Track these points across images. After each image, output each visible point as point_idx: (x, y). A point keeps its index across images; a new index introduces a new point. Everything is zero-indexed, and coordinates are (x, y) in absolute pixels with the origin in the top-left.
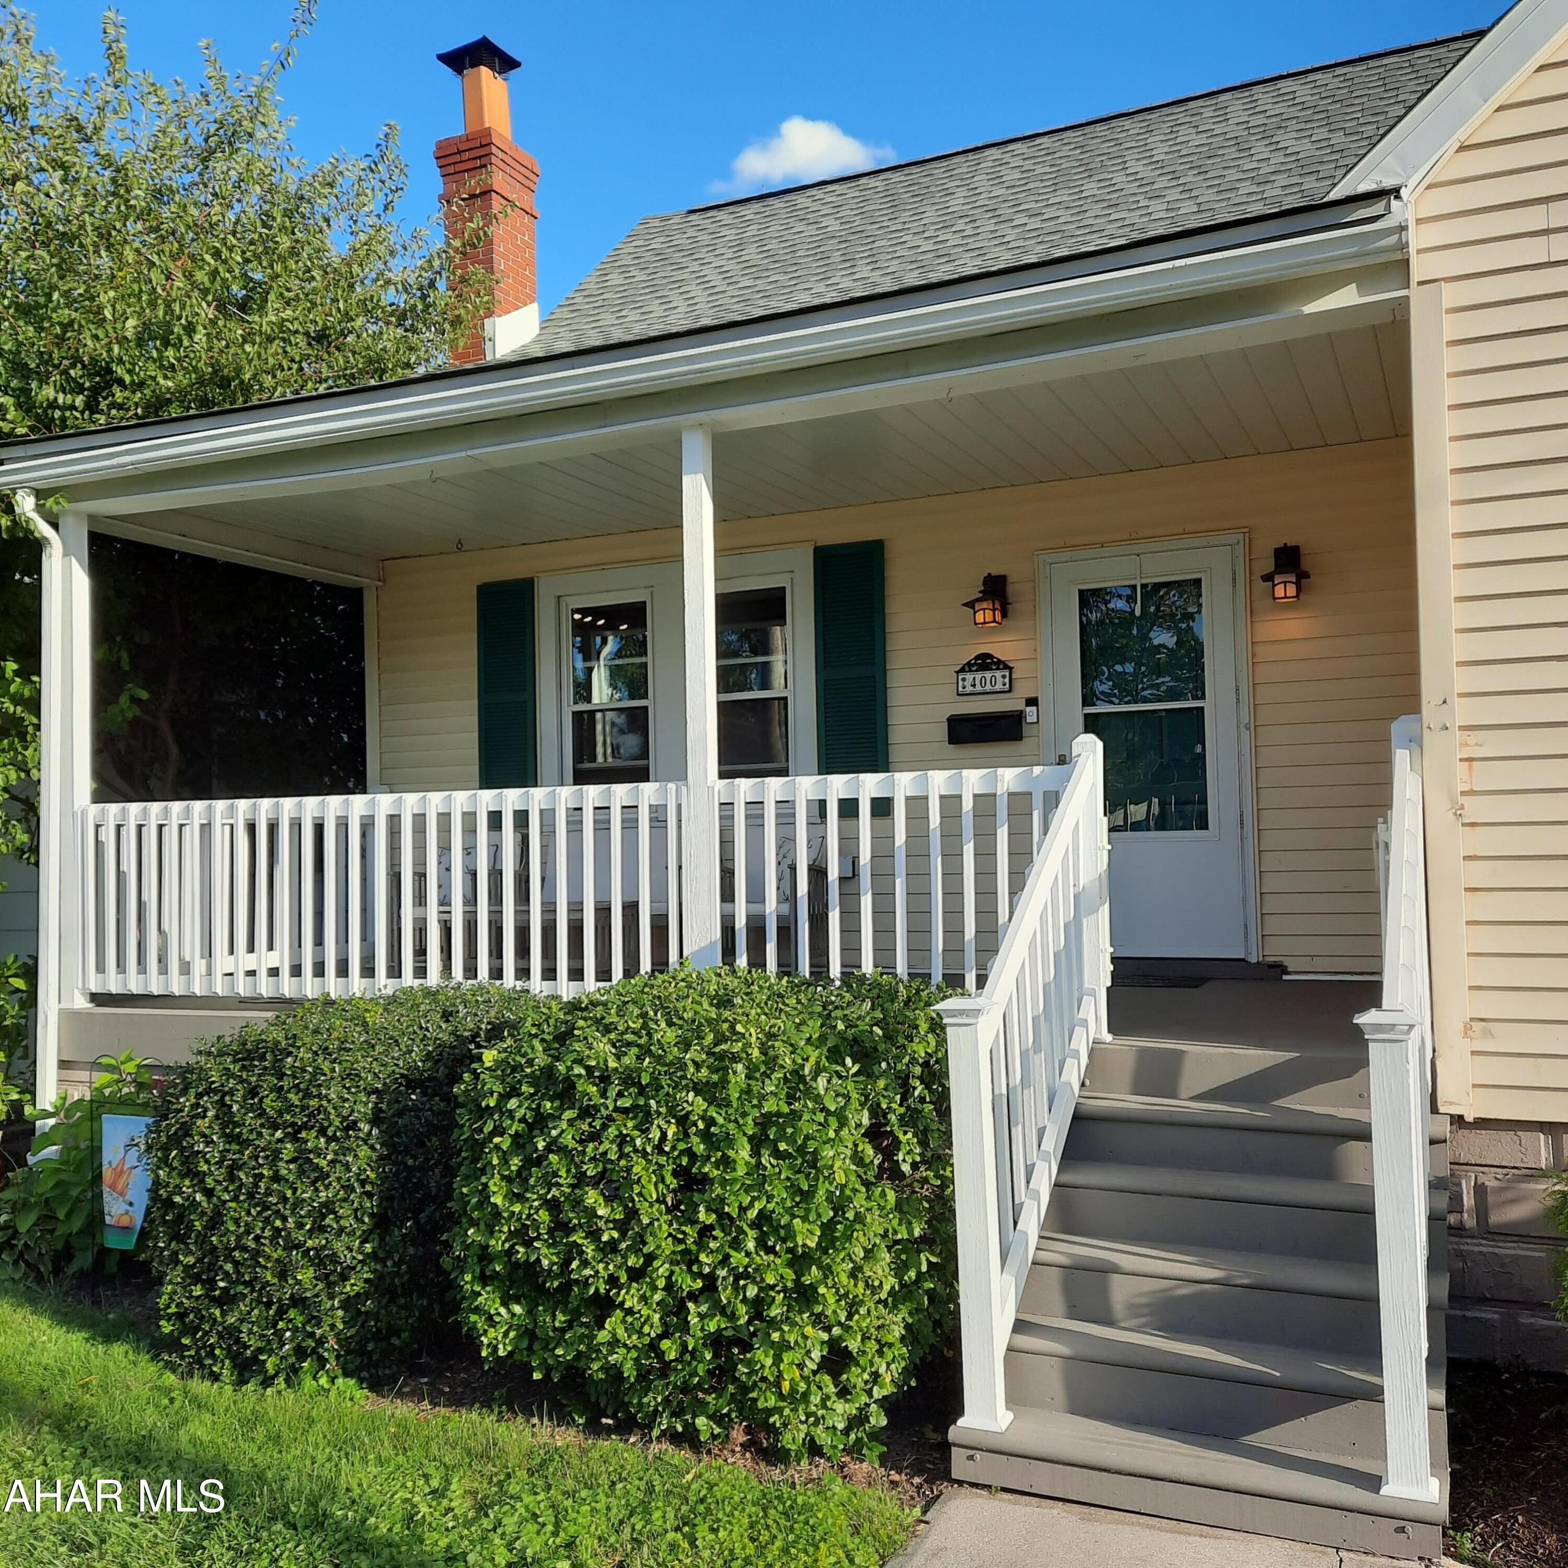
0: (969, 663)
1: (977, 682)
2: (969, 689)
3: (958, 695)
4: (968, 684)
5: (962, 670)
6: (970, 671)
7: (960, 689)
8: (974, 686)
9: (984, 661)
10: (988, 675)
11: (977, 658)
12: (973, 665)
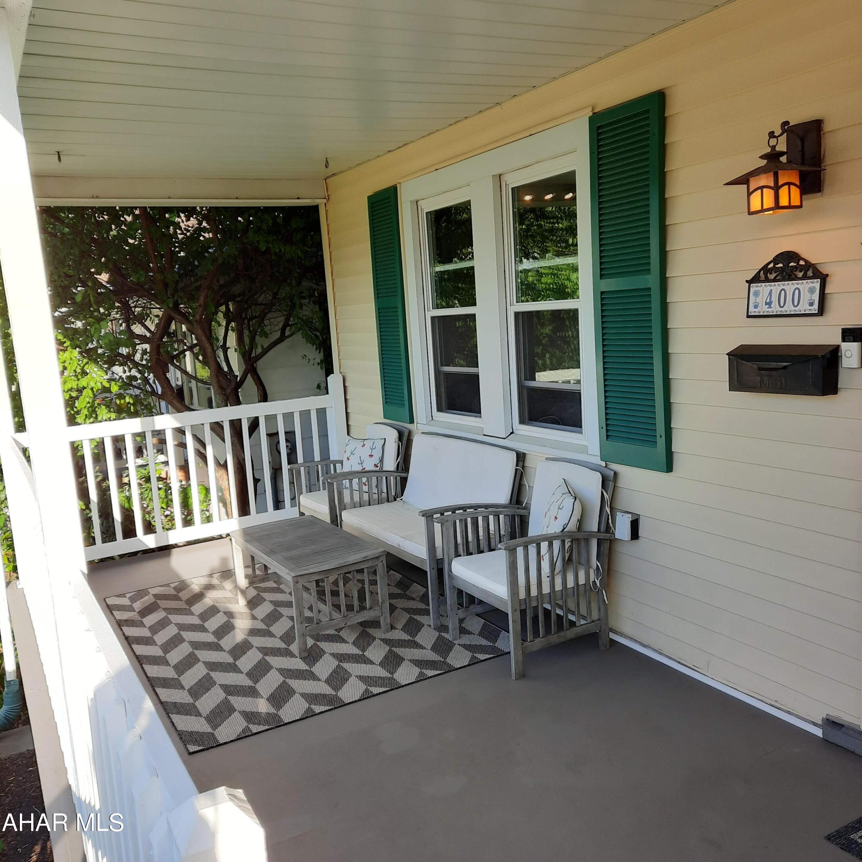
0: (765, 269)
1: (775, 299)
2: (764, 309)
3: (748, 316)
4: (761, 300)
5: (755, 279)
6: (767, 280)
7: (751, 309)
8: (769, 304)
9: (786, 265)
10: (790, 286)
11: (776, 260)
12: (770, 271)
